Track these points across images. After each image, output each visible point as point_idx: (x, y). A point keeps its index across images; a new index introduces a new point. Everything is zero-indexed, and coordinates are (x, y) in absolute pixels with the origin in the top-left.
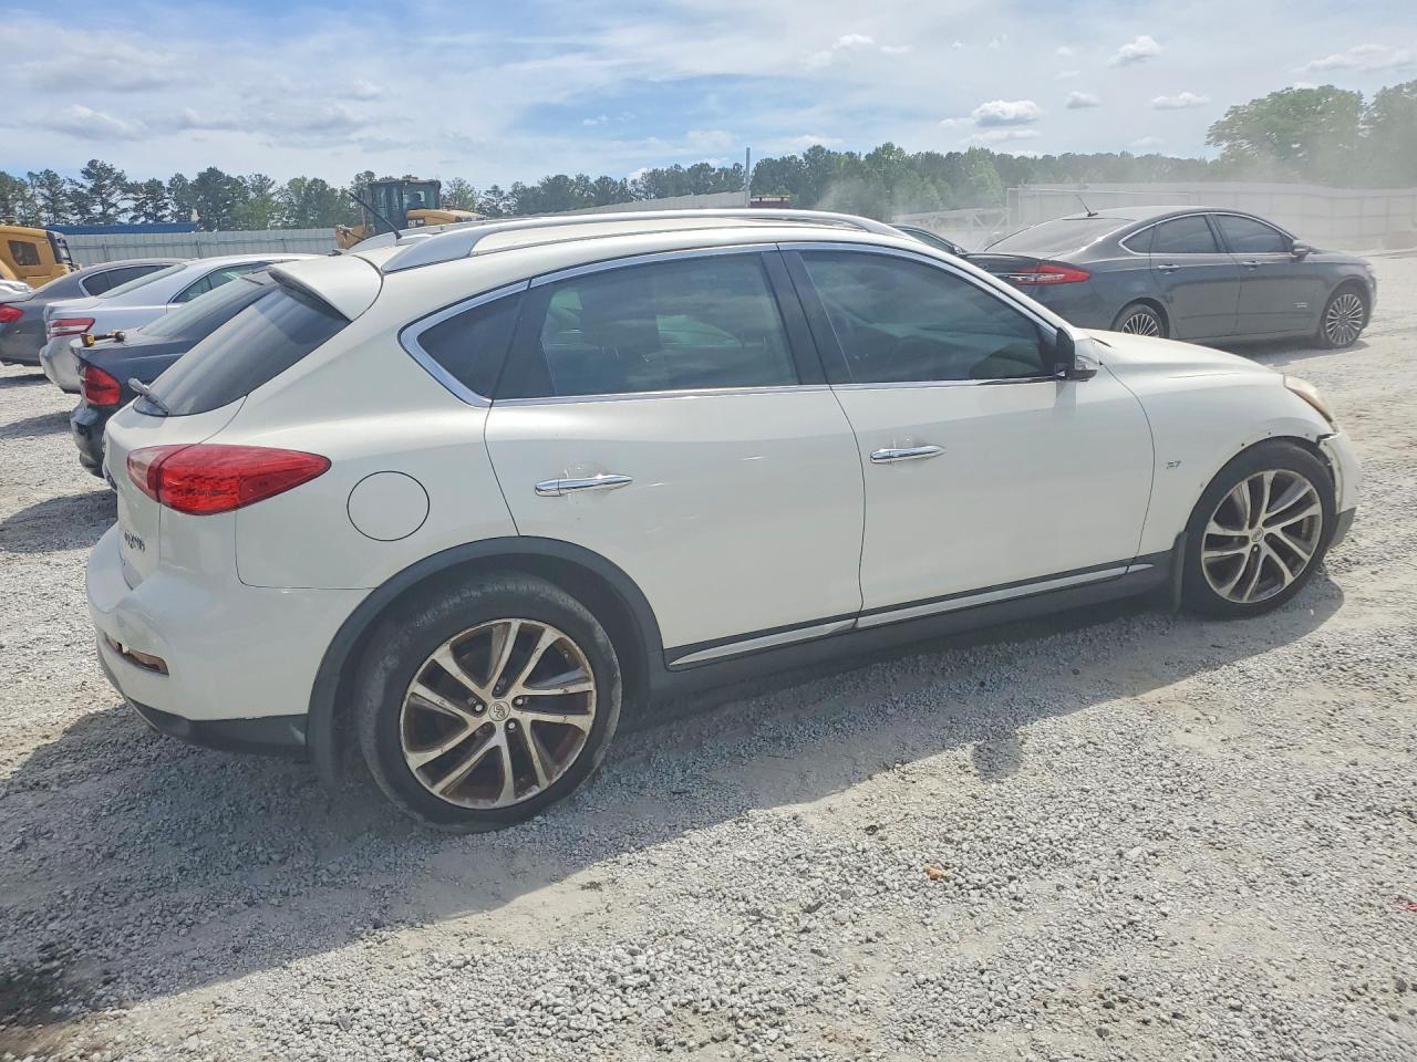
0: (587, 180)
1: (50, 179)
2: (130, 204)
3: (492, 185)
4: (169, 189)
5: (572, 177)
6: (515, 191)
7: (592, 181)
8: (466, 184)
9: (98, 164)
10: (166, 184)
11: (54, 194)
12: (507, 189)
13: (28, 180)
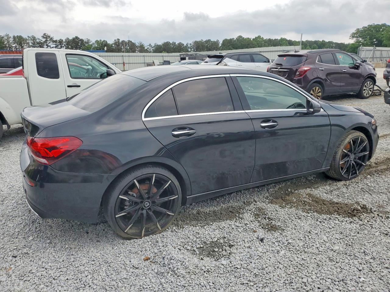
0: (175, 43)
1: (34, 38)
2: (54, 46)
3: (149, 44)
4: (65, 42)
5: (171, 42)
6: (155, 46)
7: (176, 44)
8: (142, 43)
9: (46, 35)
10: (64, 41)
11: (34, 42)
12: (153, 45)
13: (27, 38)
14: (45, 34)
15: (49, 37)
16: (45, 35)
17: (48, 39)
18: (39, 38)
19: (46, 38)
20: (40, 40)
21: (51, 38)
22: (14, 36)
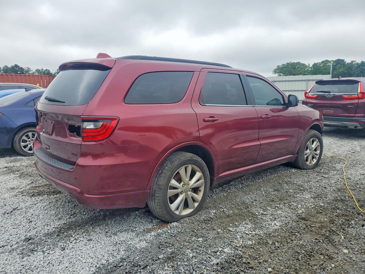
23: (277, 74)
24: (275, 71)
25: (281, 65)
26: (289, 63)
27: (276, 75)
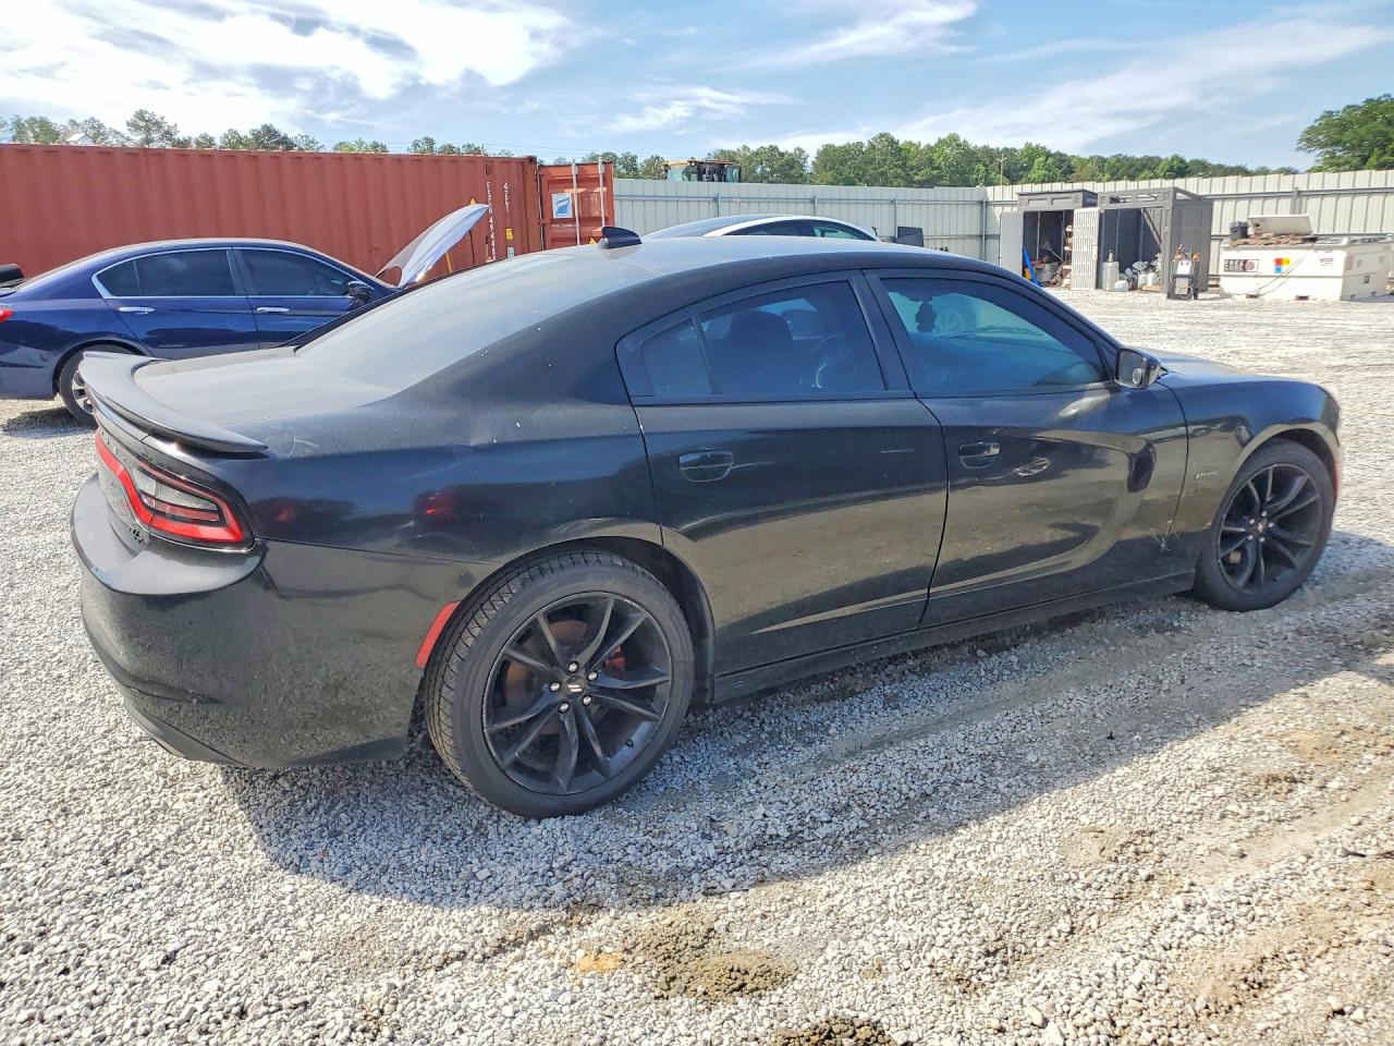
14: (141, 115)
15: (158, 124)
16: (143, 119)
17: (155, 136)
18: (118, 130)
19: (148, 130)
20: (120, 139)
21: (167, 133)
22: (19, 120)
23: (1318, 152)
24: (1310, 139)
25: (1341, 110)
26: (1379, 101)
27: (1313, 158)
